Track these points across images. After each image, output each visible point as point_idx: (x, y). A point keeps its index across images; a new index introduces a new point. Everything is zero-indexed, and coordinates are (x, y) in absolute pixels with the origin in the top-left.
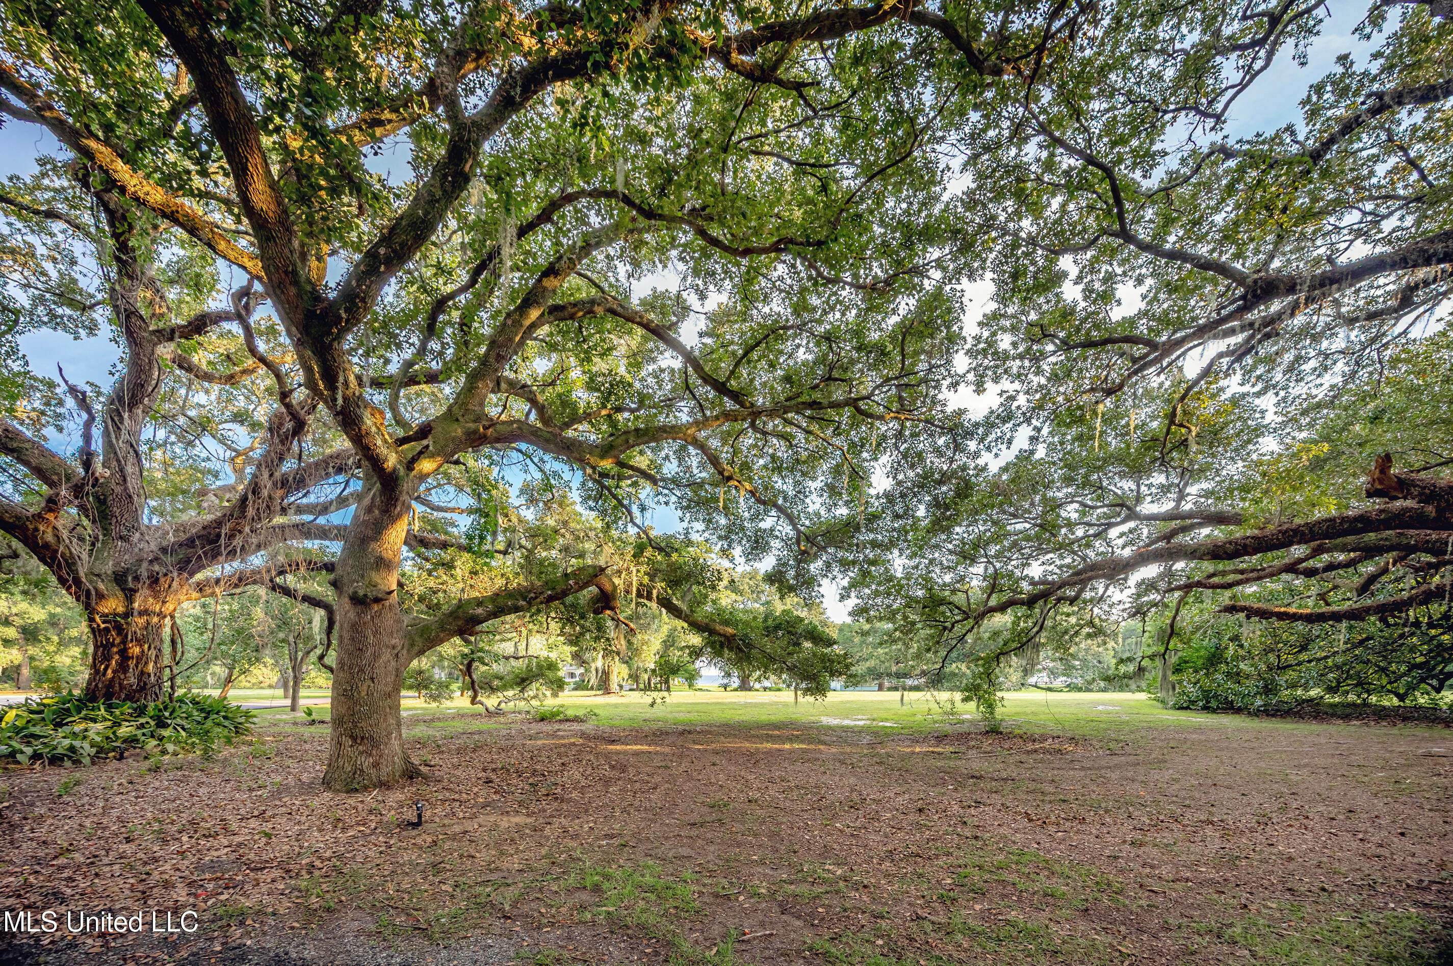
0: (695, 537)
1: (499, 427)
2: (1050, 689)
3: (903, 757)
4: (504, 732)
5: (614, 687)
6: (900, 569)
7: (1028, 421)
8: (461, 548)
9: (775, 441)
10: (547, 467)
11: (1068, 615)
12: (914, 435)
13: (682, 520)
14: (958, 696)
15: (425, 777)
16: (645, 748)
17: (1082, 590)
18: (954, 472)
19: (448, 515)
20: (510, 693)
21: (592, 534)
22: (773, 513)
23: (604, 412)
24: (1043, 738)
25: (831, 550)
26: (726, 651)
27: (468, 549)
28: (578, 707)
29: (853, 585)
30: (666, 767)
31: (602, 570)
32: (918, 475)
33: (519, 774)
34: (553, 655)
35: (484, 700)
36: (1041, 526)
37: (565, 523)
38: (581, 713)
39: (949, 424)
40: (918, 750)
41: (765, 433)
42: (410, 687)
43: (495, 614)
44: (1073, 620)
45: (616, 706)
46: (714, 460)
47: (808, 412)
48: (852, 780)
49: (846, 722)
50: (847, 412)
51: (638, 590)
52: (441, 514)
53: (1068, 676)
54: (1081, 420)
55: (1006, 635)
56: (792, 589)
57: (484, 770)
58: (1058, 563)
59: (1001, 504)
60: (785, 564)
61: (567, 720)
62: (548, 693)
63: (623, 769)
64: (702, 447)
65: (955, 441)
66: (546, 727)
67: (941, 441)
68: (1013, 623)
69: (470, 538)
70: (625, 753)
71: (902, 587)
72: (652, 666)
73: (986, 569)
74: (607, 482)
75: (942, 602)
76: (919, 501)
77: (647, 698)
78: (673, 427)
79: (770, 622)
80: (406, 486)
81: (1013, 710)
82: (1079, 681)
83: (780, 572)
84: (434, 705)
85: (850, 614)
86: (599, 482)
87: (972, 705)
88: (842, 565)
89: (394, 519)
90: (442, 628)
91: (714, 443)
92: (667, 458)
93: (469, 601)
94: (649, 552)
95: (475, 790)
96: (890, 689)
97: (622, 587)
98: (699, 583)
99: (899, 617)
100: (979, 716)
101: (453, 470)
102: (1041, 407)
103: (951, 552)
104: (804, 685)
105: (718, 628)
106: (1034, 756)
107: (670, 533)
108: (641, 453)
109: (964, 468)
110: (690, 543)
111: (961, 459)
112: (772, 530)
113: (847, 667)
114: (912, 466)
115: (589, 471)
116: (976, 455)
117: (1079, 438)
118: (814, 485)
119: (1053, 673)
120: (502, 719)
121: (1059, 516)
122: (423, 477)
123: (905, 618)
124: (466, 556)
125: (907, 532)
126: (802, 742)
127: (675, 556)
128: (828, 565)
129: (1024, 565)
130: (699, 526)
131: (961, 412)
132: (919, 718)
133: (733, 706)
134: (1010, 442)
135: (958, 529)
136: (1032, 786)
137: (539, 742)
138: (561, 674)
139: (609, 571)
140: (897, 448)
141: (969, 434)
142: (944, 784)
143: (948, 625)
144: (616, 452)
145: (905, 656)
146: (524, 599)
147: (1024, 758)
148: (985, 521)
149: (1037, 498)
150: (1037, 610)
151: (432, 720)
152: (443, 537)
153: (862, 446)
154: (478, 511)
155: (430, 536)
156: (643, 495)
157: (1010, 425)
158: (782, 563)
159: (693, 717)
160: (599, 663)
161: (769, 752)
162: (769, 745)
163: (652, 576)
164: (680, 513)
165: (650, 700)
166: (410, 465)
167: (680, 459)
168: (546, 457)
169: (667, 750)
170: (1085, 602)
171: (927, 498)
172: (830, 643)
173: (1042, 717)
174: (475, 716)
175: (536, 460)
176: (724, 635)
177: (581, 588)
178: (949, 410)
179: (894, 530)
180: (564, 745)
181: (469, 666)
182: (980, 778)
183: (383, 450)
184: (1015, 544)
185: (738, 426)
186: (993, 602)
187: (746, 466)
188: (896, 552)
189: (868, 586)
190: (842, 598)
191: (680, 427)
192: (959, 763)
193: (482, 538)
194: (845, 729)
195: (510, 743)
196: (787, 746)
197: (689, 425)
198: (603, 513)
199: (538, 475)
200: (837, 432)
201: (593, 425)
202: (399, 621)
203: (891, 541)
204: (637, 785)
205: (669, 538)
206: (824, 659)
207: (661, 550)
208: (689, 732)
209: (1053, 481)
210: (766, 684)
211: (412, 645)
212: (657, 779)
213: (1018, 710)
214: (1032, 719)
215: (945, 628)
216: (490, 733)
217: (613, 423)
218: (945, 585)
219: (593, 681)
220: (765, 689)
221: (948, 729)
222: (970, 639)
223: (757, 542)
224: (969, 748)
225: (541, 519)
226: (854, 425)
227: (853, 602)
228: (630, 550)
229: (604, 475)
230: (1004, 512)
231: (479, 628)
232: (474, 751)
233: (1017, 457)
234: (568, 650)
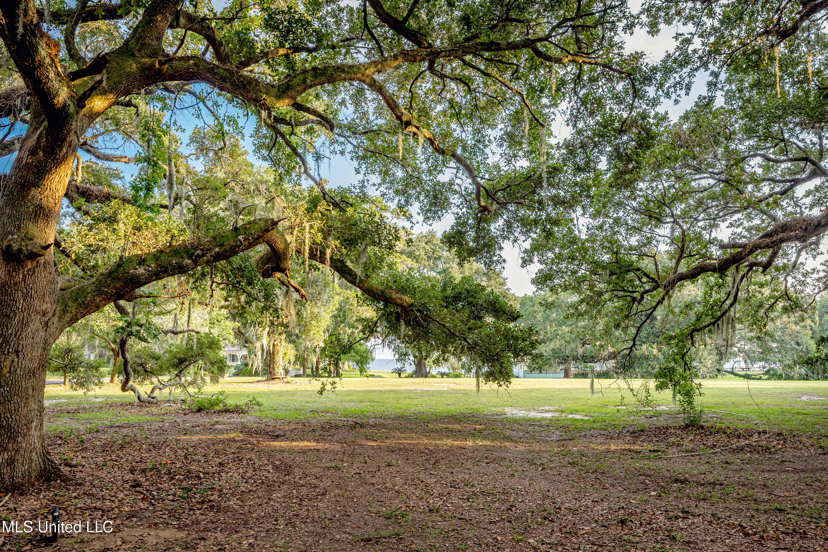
0: (372, 192)
1: (175, 63)
2: (747, 377)
3: (598, 457)
4: (156, 426)
5: (279, 371)
6: (584, 230)
7: (705, 65)
8: (125, 201)
9: (453, 85)
10: (221, 112)
11: (761, 286)
12: (593, 80)
13: (357, 171)
14: (652, 383)
15: (65, 480)
16: (313, 444)
17: (774, 255)
18: (634, 122)
19: (114, 165)
20: (165, 378)
21: (263, 188)
22: (452, 164)
23: (282, 51)
24: (749, 434)
25: (512, 207)
26: (403, 327)
27: (134, 201)
28: (239, 395)
29: (536, 248)
30: (337, 468)
31: (275, 224)
32: (598, 123)
33: (172, 477)
34: (215, 332)
35: (137, 387)
36: (726, 181)
37: (236, 175)
38: (242, 402)
39: (627, 69)
40: (613, 447)
41: (443, 76)
42: (57, 370)
43: (157, 275)
44: (767, 291)
45: (281, 394)
46: (392, 106)
47: (487, 54)
48: (544, 485)
49: (533, 414)
50: (525, 55)
51: (311, 249)
52: (107, 164)
53: (767, 361)
54: (756, 66)
55: (699, 308)
56: (472, 252)
57: (132, 471)
58: (746, 224)
59: (685, 156)
60: (465, 223)
61: (227, 411)
62: (207, 379)
63: (288, 470)
64: (380, 89)
65: (633, 86)
66: (202, 419)
67: (620, 87)
68: (706, 293)
69: (136, 189)
70: (291, 451)
71: (586, 250)
72: (322, 345)
73: (673, 230)
74: (284, 128)
75: (629, 268)
76: (601, 152)
77: (315, 384)
78: (351, 67)
79: (449, 291)
80: (75, 125)
81: (712, 400)
82: (777, 367)
83: (460, 233)
84: (81, 392)
85: (533, 282)
86: (274, 128)
87: (668, 393)
88: (524, 225)
89: (58, 162)
90: (99, 291)
91: (392, 88)
92: (343, 103)
93: (130, 260)
94: (322, 206)
95: (121, 495)
96: (576, 376)
97: (294, 244)
98: (374, 243)
99: (585, 286)
100: (676, 407)
101: (122, 113)
102: (717, 52)
103: (635, 210)
104: (485, 369)
105: (394, 295)
106: (741, 456)
107: (345, 185)
108: (317, 96)
109: (644, 116)
110: (364, 198)
111: (642, 106)
112: (451, 183)
113: (533, 345)
114: (592, 114)
115: (264, 114)
116: (655, 102)
117: (757, 84)
118: (493, 134)
119: (749, 358)
120: (154, 410)
121: (743, 170)
122: (93, 116)
123: (592, 287)
124: (130, 209)
125: (589, 187)
126: (485, 438)
127: (350, 211)
128: (509, 225)
129: (711, 226)
130: (375, 178)
131: (638, 56)
132: (612, 409)
133: (409, 394)
134: (688, 87)
135: (642, 185)
136: (743, 492)
137: (195, 438)
138: (223, 353)
139: (281, 226)
140: (576, 93)
141: (648, 80)
142: (646, 489)
143: (637, 295)
144: (293, 93)
145: (593, 334)
146: (190, 257)
147: (730, 457)
148: (669, 176)
149: (720, 151)
150: (729, 279)
151: (77, 411)
152: (106, 189)
153: (541, 91)
154: (147, 160)
155: (93, 188)
156: (318, 143)
157: (687, 70)
158: (461, 222)
159: (366, 407)
160: (265, 341)
161: (450, 450)
162: (449, 442)
163: (326, 233)
164: (355, 164)
165: (318, 388)
166: (81, 102)
167: (357, 104)
168: (221, 100)
169: (337, 447)
170: (777, 269)
171: (608, 149)
172: (514, 317)
173: (744, 408)
174: (127, 405)
175: (209, 104)
176: (402, 306)
177: (252, 245)
178: (627, 52)
179: (576, 184)
180: (222, 441)
181: (123, 343)
182: (684, 481)
183: (55, 84)
184: (700, 203)
185: (416, 68)
186: (683, 269)
187: (424, 113)
188: (579, 210)
189: (551, 250)
190: (525, 262)
191: (359, 67)
192: (659, 464)
193: (149, 189)
194: (532, 422)
195: (162, 439)
196: (469, 443)
197: (366, 66)
198: (275, 163)
199: (210, 121)
200: (516, 76)
201: (271, 66)
202: (53, 282)
203: (573, 198)
204: (304, 491)
205: (343, 192)
206: (508, 335)
207: (336, 205)
208: (362, 426)
209: (734, 133)
210: (444, 369)
211: (64, 311)
212: (326, 483)
213: (717, 400)
214: (734, 410)
215: (634, 299)
216: (140, 426)
217: (291, 65)
218: (631, 248)
219: (258, 363)
220: (443, 375)
221: (643, 423)
222: (659, 313)
223: (435, 197)
224: (668, 446)
225: (211, 170)
226: (534, 68)
227: (536, 267)
228: (303, 205)
229: (280, 120)
230: (688, 166)
231: (138, 292)
232: (122, 447)
233: (697, 105)
234: (231, 325)
